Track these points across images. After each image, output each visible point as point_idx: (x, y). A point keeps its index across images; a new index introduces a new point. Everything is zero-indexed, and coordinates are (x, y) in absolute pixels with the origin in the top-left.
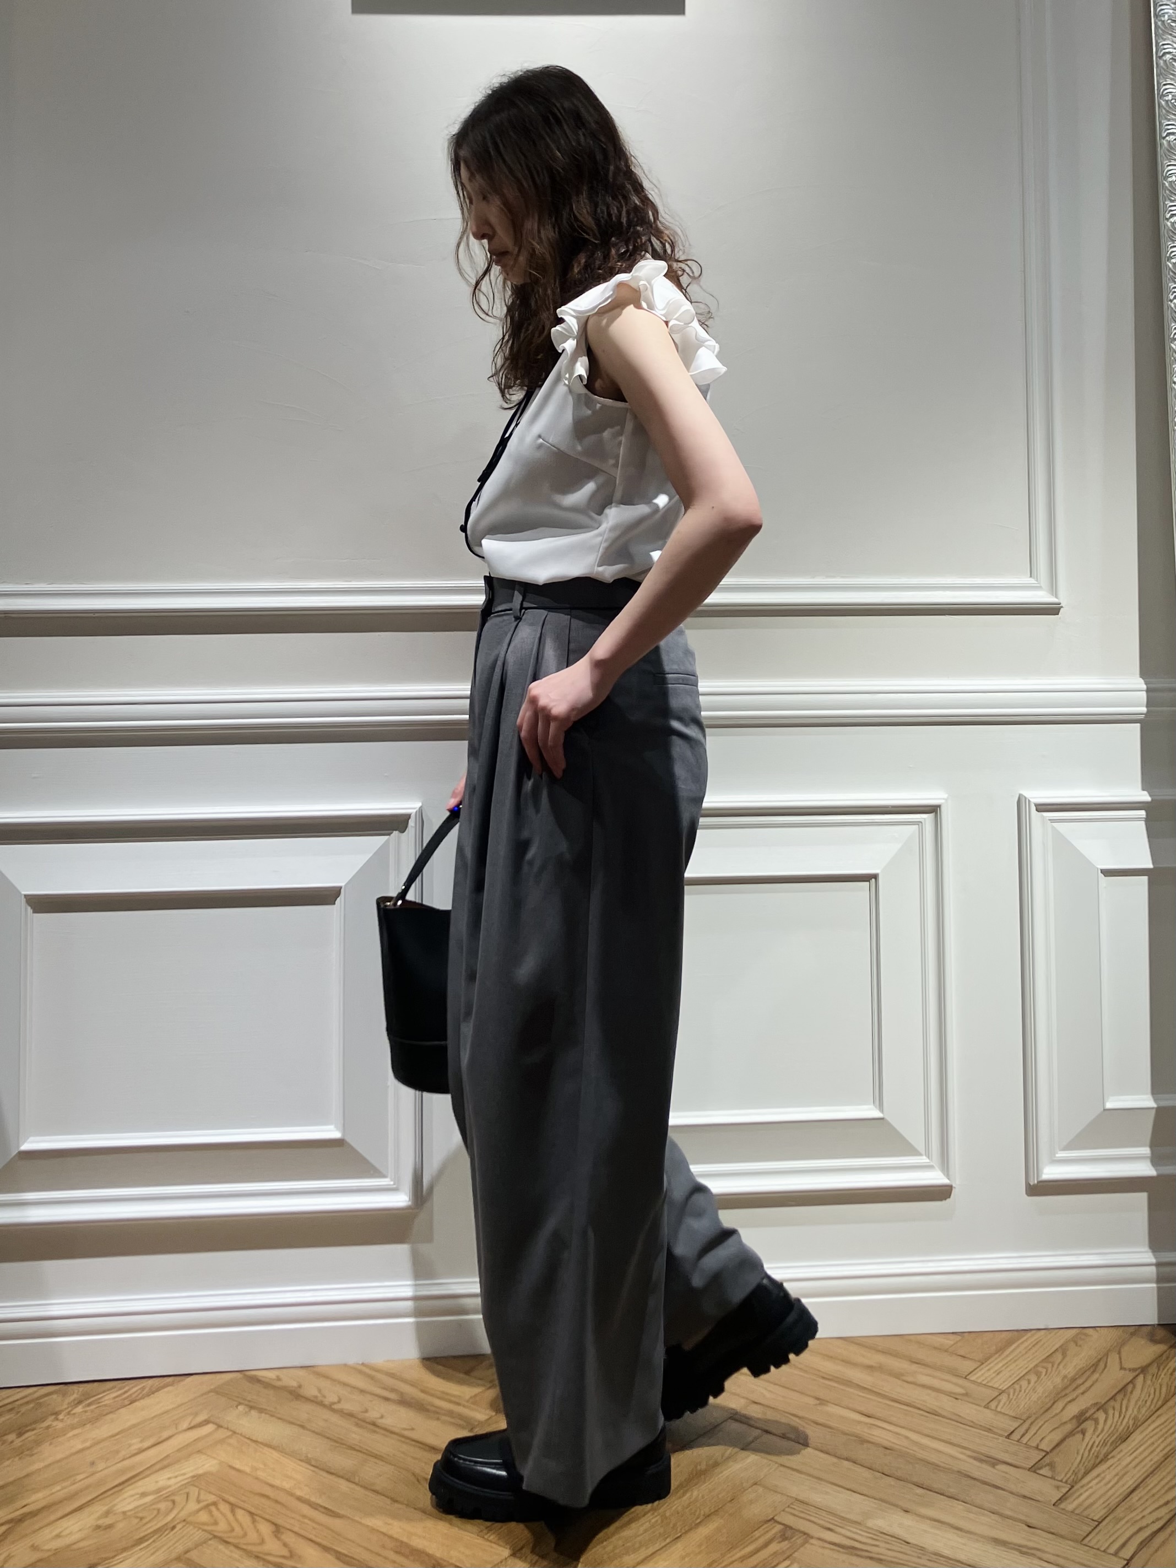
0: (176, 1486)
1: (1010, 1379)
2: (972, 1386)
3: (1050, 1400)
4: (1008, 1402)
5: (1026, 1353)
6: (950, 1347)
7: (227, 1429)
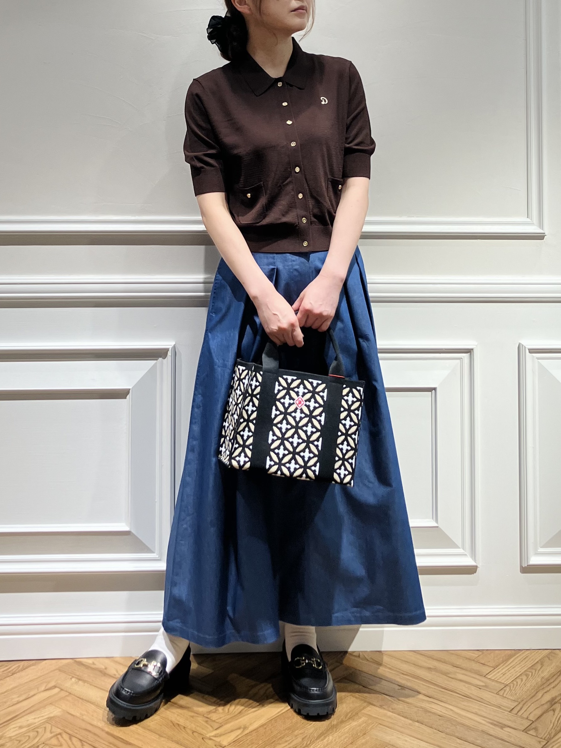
0: (38, 723)
1: (510, 678)
2: (488, 681)
3: (535, 691)
4: (510, 691)
5: (520, 663)
6: (476, 658)
7: (66, 691)
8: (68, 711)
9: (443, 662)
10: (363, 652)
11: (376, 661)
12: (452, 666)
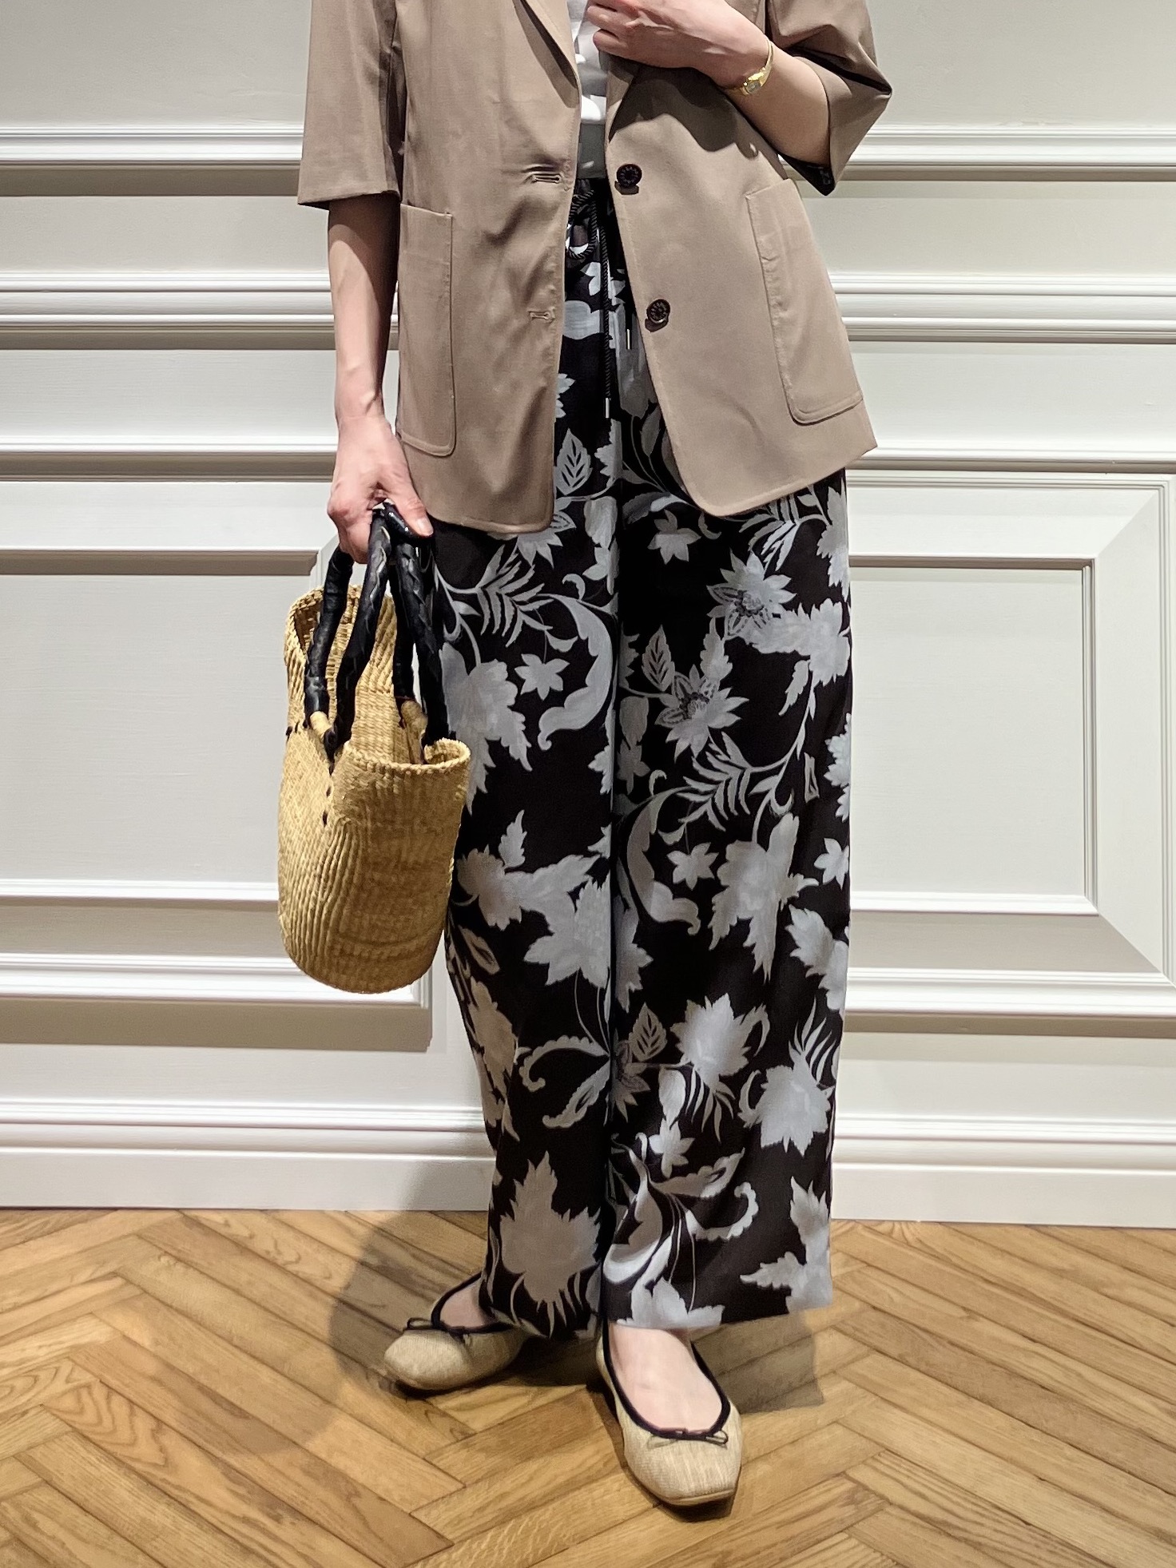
0: (47, 1357)
7: (138, 1286)
8: (126, 1333)
9: (1099, 1257)
10: (904, 1227)
11: (929, 1247)
12: (1122, 1269)
